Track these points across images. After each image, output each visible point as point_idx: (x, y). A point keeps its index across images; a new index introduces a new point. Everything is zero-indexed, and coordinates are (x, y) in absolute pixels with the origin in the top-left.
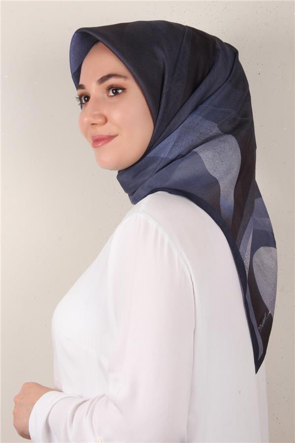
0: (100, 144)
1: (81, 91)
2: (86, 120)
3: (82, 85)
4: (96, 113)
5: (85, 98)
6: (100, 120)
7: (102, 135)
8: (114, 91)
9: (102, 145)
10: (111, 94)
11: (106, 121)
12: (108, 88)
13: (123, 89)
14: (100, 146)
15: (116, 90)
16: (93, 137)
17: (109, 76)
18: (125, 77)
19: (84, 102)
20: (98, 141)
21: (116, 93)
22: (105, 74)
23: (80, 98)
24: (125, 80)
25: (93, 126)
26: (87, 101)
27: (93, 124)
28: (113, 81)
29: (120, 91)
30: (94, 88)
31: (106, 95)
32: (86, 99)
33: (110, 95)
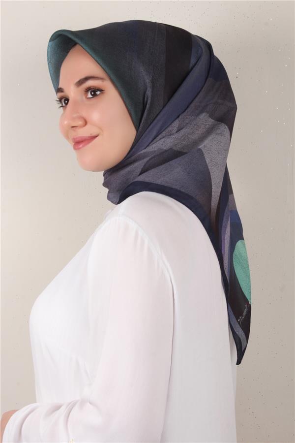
0: (81, 146)
1: (60, 94)
2: (66, 122)
3: (60, 88)
4: (75, 115)
5: (64, 100)
6: (80, 123)
7: (83, 137)
8: (93, 93)
9: (83, 146)
10: (90, 96)
11: (86, 123)
12: (86, 89)
13: (101, 91)
14: (80, 148)
15: (94, 92)
16: (74, 139)
17: (87, 79)
18: (102, 79)
19: (64, 104)
20: (79, 143)
21: (94, 95)
22: (83, 76)
23: (60, 100)
24: (103, 81)
25: (73, 128)
26: (66, 104)
27: (73, 127)
28: (90, 83)
29: (98, 93)
30: (72, 92)
31: (84, 98)
32: (66, 102)
33: (88, 97)
